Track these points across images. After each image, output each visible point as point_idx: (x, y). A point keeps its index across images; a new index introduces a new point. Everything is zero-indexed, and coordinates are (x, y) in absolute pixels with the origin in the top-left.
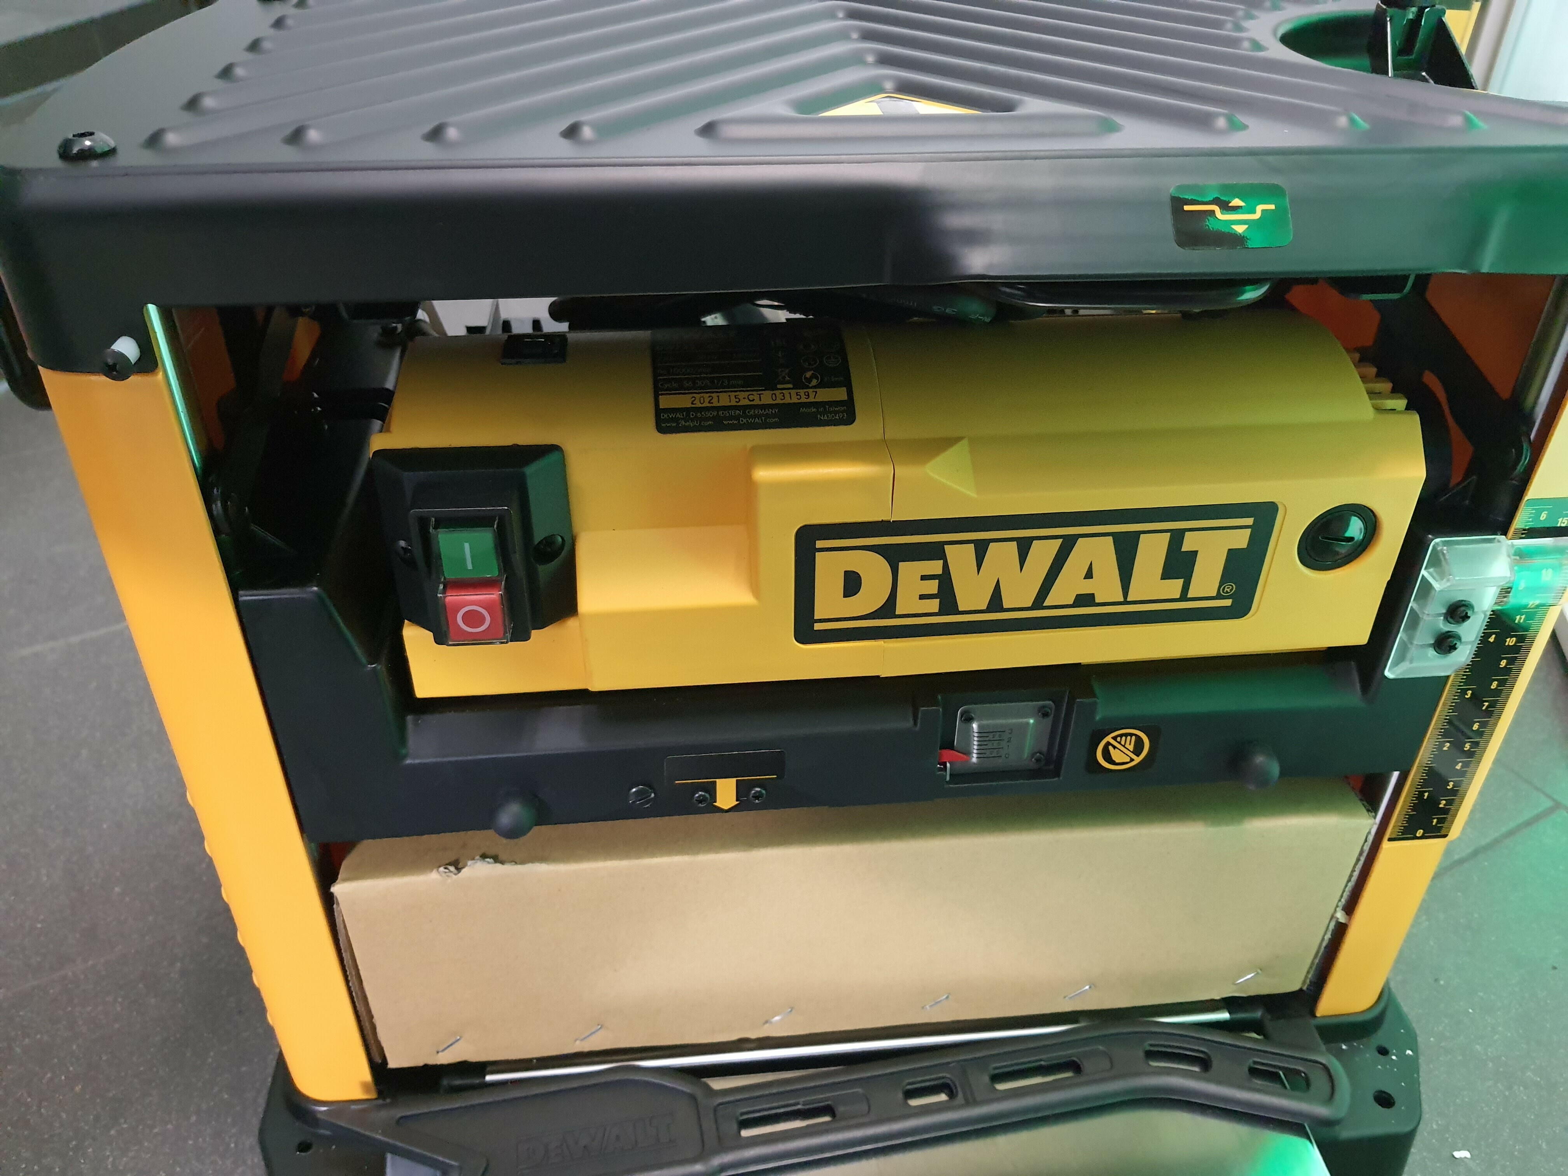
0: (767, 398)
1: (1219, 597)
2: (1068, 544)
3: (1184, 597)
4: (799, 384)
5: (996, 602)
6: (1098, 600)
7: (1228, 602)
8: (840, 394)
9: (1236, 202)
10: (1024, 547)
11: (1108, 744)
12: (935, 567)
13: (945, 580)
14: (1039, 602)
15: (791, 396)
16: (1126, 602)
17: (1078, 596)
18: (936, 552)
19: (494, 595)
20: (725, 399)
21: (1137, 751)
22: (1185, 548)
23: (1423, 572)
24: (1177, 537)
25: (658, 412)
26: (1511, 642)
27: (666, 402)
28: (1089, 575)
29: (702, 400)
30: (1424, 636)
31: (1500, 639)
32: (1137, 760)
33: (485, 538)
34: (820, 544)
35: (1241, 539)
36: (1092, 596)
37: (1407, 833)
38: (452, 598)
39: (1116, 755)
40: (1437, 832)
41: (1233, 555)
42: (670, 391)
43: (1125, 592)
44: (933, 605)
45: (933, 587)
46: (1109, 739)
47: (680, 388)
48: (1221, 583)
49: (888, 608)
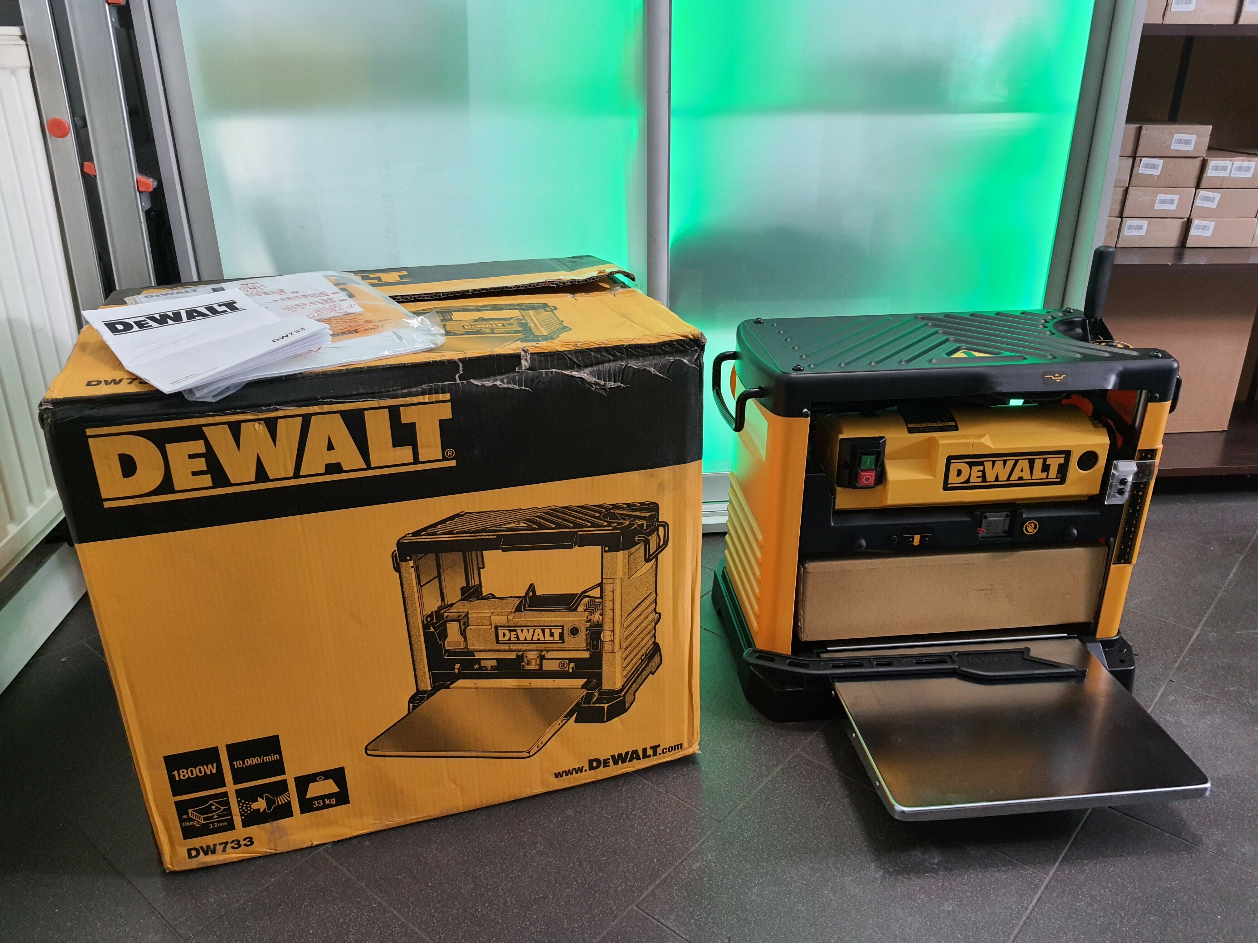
0: (935, 425)
1: (1057, 478)
2: (1017, 461)
3: (1047, 478)
4: (943, 421)
5: (997, 479)
6: (1024, 478)
7: (1059, 480)
8: (953, 424)
9: (1057, 375)
10: (1005, 462)
11: (1027, 525)
12: (981, 468)
13: (984, 472)
14: (1008, 480)
15: (941, 424)
16: (1031, 479)
17: (1019, 477)
18: (982, 463)
19: (873, 473)
20: (924, 425)
21: (1035, 528)
22: (1047, 463)
23: (1112, 471)
24: (1045, 460)
25: (908, 428)
26: (1141, 493)
27: (910, 426)
28: (1022, 471)
29: (919, 425)
30: (1114, 490)
31: (1137, 493)
32: (1035, 531)
33: (873, 458)
34: (952, 461)
35: (1062, 461)
36: (1022, 477)
37: (1118, 562)
38: (863, 474)
39: (1029, 530)
40: (1128, 561)
41: (1060, 465)
42: (910, 423)
43: (1031, 476)
44: (980, 479)
45: (980, 474)
46: (1027, 524)
47: (912, 423)
48: (1057, 474)
49: (968, 481)
